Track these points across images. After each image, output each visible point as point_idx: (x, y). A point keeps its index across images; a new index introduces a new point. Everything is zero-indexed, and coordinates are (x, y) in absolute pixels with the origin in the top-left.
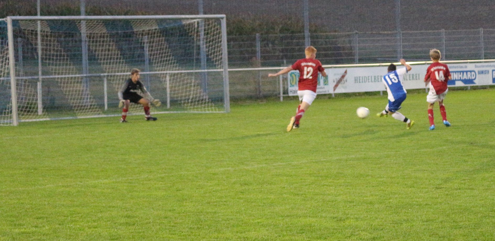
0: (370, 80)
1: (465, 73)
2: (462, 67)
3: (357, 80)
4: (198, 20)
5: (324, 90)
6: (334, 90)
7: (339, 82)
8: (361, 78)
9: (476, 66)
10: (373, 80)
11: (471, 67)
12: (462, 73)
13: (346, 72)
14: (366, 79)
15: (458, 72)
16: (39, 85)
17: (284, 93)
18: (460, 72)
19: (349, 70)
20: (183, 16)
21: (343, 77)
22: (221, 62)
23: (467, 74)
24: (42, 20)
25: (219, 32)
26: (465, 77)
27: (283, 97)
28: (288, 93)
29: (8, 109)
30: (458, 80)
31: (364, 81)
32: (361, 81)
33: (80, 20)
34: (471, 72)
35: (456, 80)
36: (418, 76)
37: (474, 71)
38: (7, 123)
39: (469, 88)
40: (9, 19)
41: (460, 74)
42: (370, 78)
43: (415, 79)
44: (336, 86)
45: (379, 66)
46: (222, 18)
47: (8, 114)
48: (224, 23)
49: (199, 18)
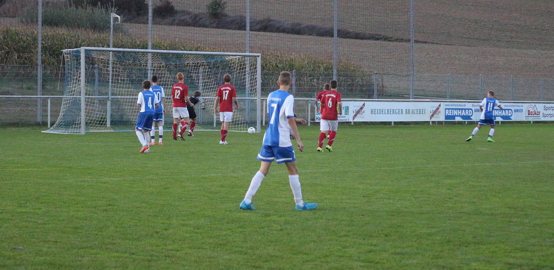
0: (384, 113)
1: (464, 111)
2: (461, 105)
3: (372, 112)
4: (239, 57)
5: (345, 118)
6: (353, 119)
7: (358, 112)
8: (376, 111)
9: (473, 106)
10: (386, 112)
11: (469, 105)
12: (461, 110)
13: (364, 105)
14: (381, 112)
15: (458, 109)
16: (109, 103)
17: (311, 120)
18: (460, 109)
19: (366, 103)
20: (226, 53)
21: (361, 108)
22: (255, 91)
23: (465, 112)
24: (113, 51)
25: (255, 67)
26: (463, 114)
27: (311, 122)
28: (314, 120)
29: (78, 121)
30: (458, 116)
31: (378, 113)
32: (376, 113)
33: (147, 53)
34: (468, 109)
35: (456, 116)
36: (424, 111)
37: (471, 109)
38: (76, 133)
39: (466, 123)
40: (82, 49)
41: (460, 111)
42: (384, 111)
43: (421, 113)
44: (355, 116)
45: (392, 101)
46: (258, 56)
47: (78, 125)
48: (259, 60)
49: (240, 56)
